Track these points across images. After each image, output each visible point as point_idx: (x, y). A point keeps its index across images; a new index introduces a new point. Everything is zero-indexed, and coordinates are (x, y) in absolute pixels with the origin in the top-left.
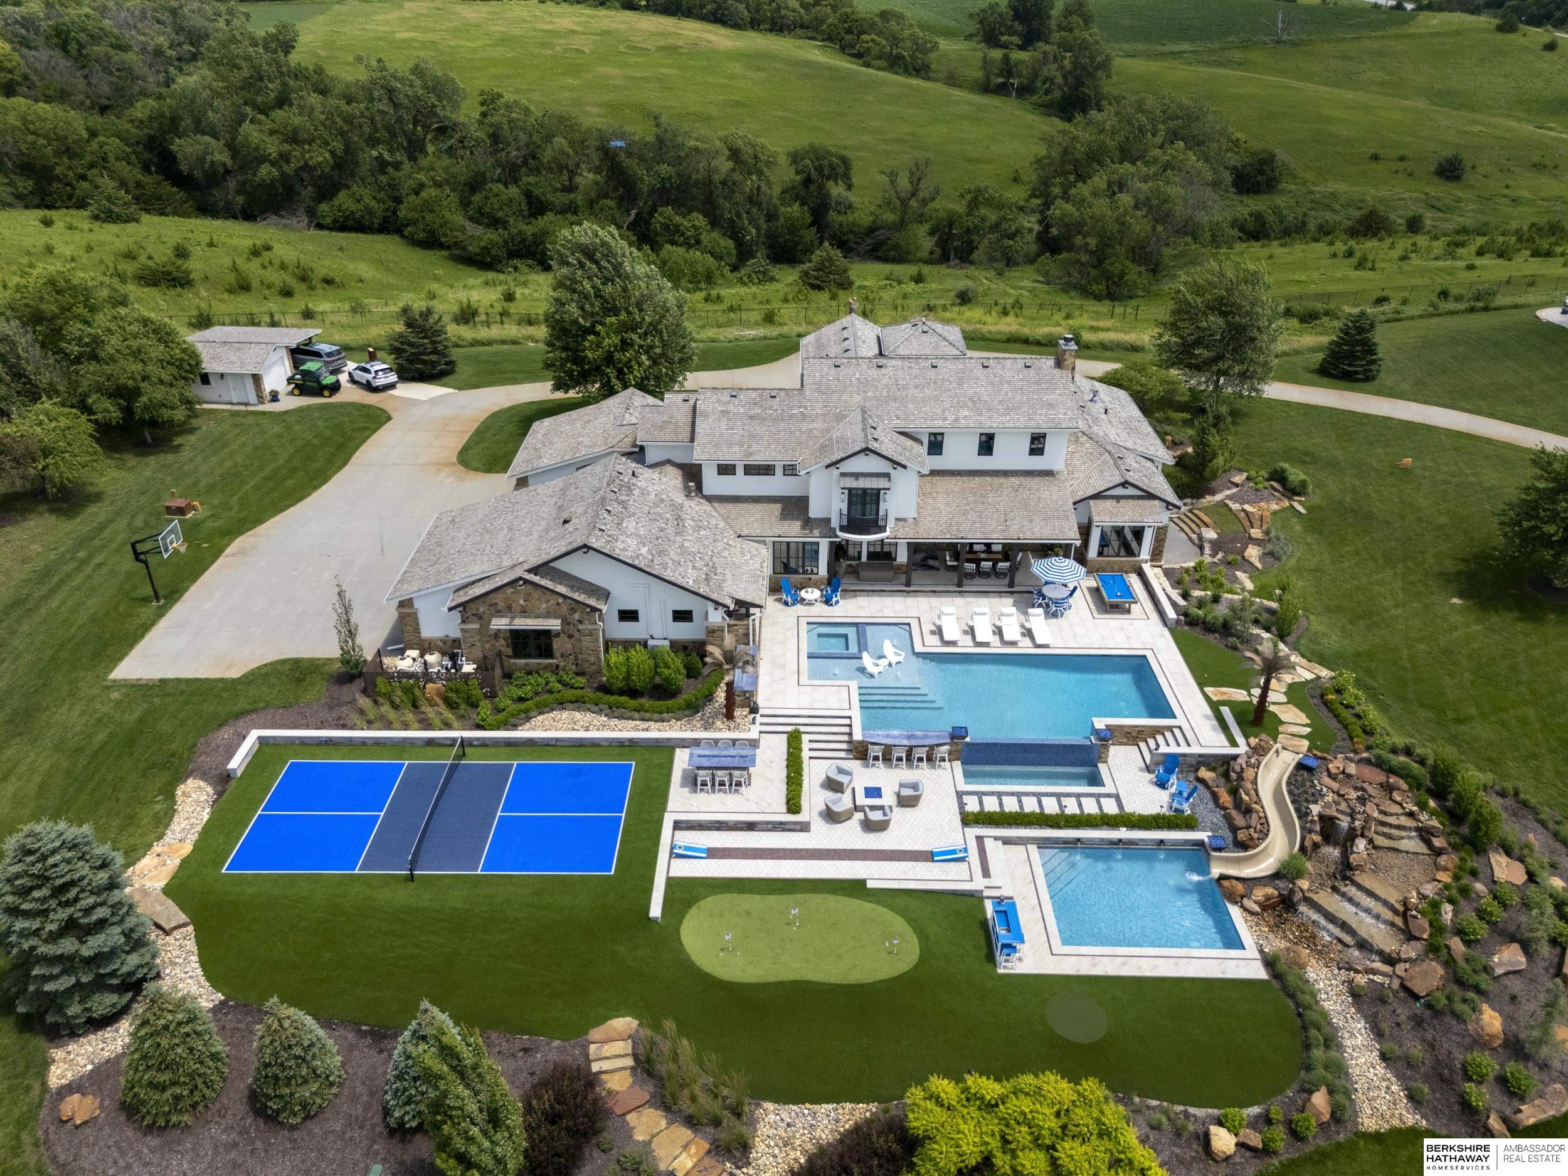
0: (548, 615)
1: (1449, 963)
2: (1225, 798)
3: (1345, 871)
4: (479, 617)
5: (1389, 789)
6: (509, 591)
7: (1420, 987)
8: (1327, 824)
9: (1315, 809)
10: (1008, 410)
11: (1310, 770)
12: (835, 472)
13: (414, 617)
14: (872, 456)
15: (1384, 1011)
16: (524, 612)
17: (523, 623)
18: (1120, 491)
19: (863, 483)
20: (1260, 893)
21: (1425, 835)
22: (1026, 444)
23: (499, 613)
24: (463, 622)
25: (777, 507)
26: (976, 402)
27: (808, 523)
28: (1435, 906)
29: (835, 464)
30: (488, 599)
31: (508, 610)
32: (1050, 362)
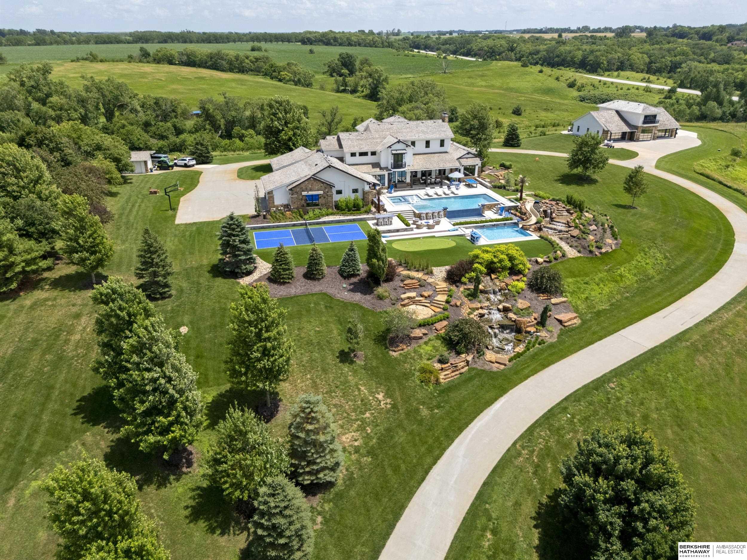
0: (318, 190)
1: (580, 230)
2: (518, 214)
3: (552, 219)
4: (297, 193)
5: (557, 204)
6: (307, 182)
7: (575, 235)
8: (545, 212)
9: (541, 210)
10: (433, 133)
11: (538, 203)
12: (390, 149)
13: (272, 197)
14: (401, 144)
15: (568, 241)
16: (311, 190)
17: (311, 193)
18: (467, 156)
19: (398, 152)
20: (533, 227)
21: (568, 211)
22: (439, 143)
23: (303, 191)
25: (370, 166)
26: (423, 132)
27: (381, 169)
28: (574, 220)
29: (390, 147)
30: (300, 186)
31: (306, 190)
32: (441, 121)
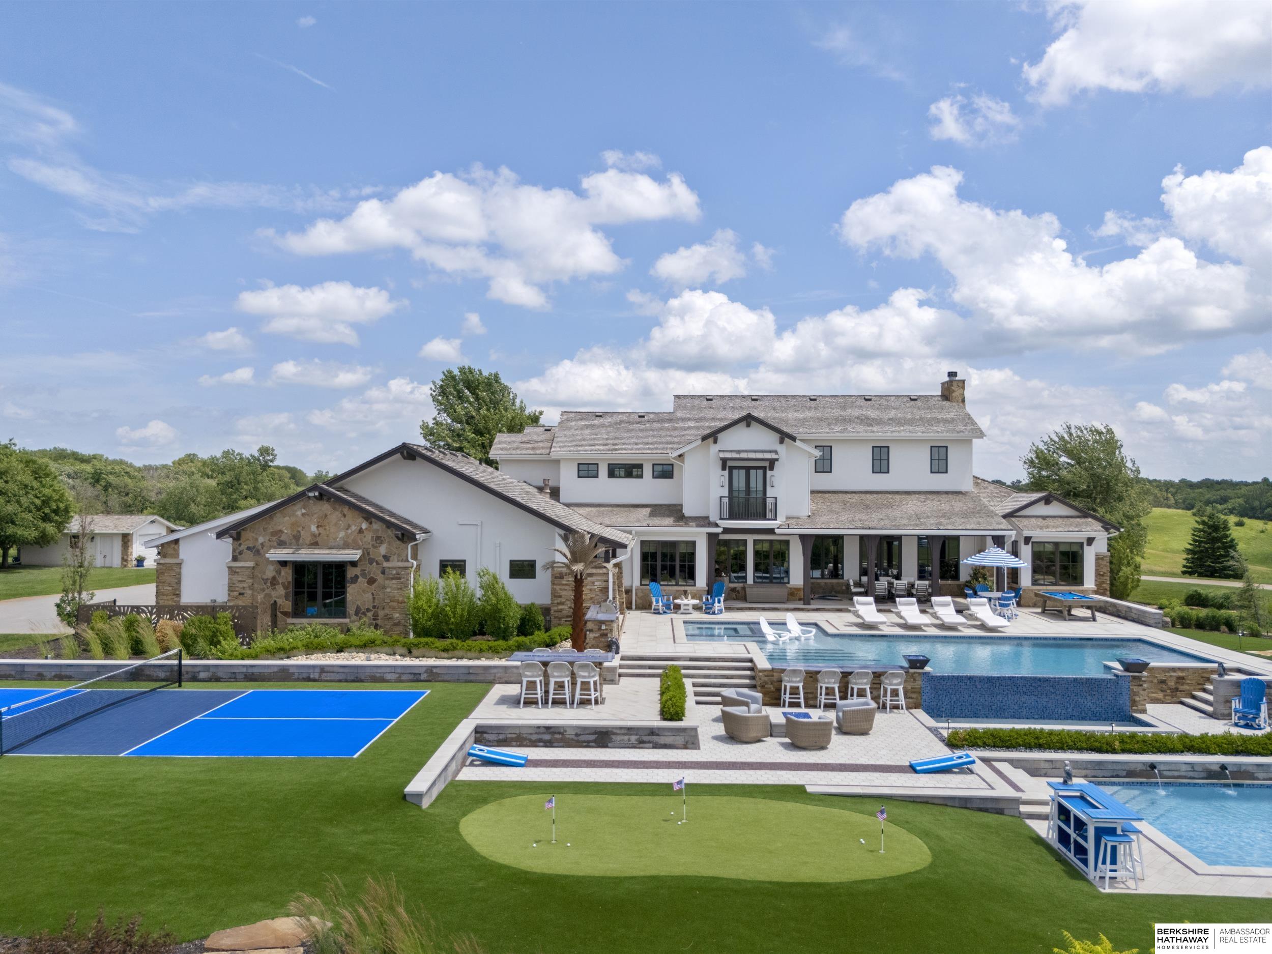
4: (256, 551)
6: (299, 511)
12: (715, 447)
13: (177, 568)
14: (756, 428)
18: (1043, 509)
19: (747, 459)
23: (282, 545)
24: (235, 559)
25: (646, 510)
26: (863, 419)
27: (681, 519)
30: (271, 525)
31: (295, 541)
32: (937, 397)
